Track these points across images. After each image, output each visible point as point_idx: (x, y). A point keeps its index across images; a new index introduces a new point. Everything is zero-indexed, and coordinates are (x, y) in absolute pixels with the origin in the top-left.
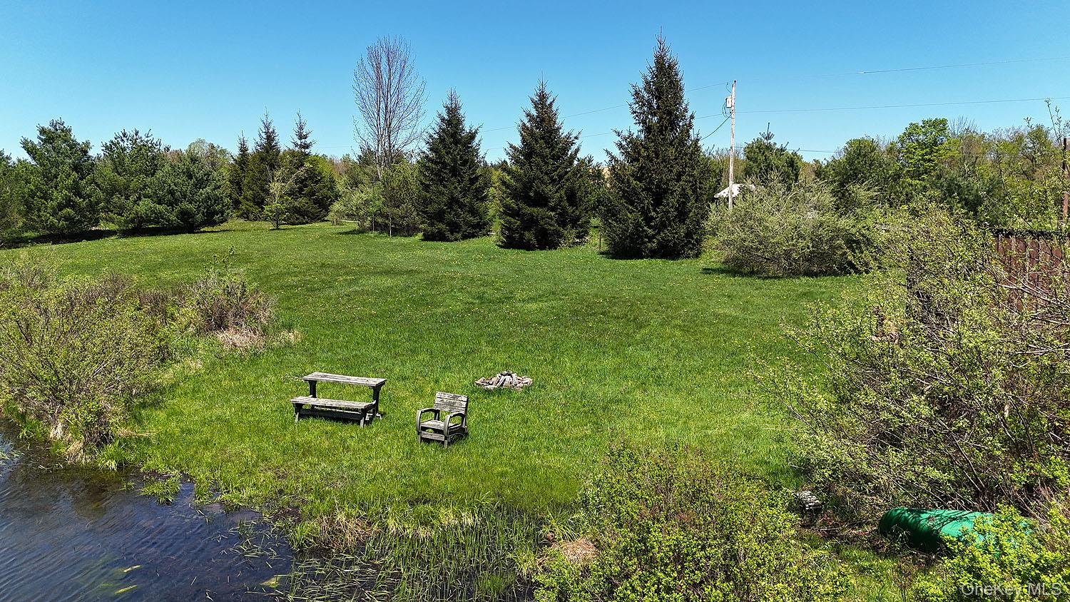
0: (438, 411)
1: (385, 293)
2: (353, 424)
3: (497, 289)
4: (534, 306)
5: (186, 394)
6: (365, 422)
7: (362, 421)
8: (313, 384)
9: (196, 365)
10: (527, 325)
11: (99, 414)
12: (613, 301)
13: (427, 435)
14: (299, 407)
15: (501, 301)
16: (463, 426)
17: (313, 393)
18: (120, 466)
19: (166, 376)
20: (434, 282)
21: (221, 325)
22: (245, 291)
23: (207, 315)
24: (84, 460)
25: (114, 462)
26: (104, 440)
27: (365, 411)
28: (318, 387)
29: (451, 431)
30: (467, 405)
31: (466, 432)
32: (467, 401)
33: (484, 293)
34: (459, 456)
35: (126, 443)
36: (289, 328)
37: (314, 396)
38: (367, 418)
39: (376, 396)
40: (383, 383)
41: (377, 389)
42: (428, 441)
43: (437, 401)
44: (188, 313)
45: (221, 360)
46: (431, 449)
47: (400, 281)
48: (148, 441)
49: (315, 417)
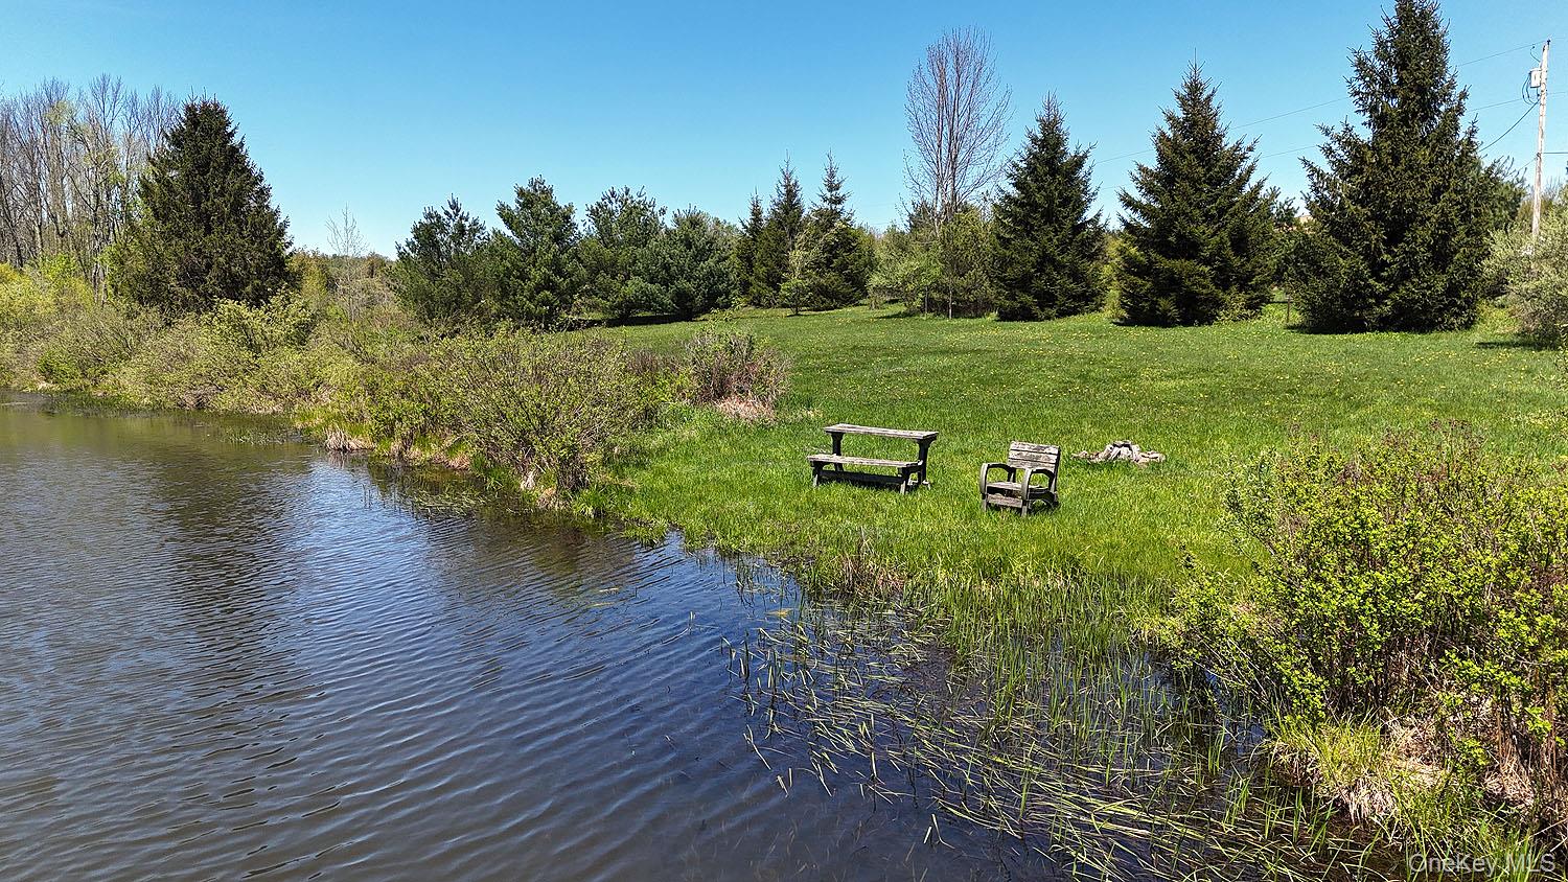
2: (890, 490)
6: (907, 486)
7: (903, 486)
8: (837, 436)
13: (998, 499)
14: (818, 465)
16: (1052, 491)
17: (837, 451)
18: (597, 514)
21: (721, 393)
22: (753, 349)
23: (705, 376)
24: (558, 506)
25: (590, 509)
26: (578, 485)
27: (906, 472)
29: (1034, 494)
30: (1058, 459)
31: (1055, 500)
32: (1059, 455)
37: (839, 454)
38: (910, 483)
39: (923, 455)
40: (933, 438)
41: (924, 444)
42: (997, 508)
43: (1012, 454)
46: (1003, 516)
48: (630, 491)
49: (839, 480)
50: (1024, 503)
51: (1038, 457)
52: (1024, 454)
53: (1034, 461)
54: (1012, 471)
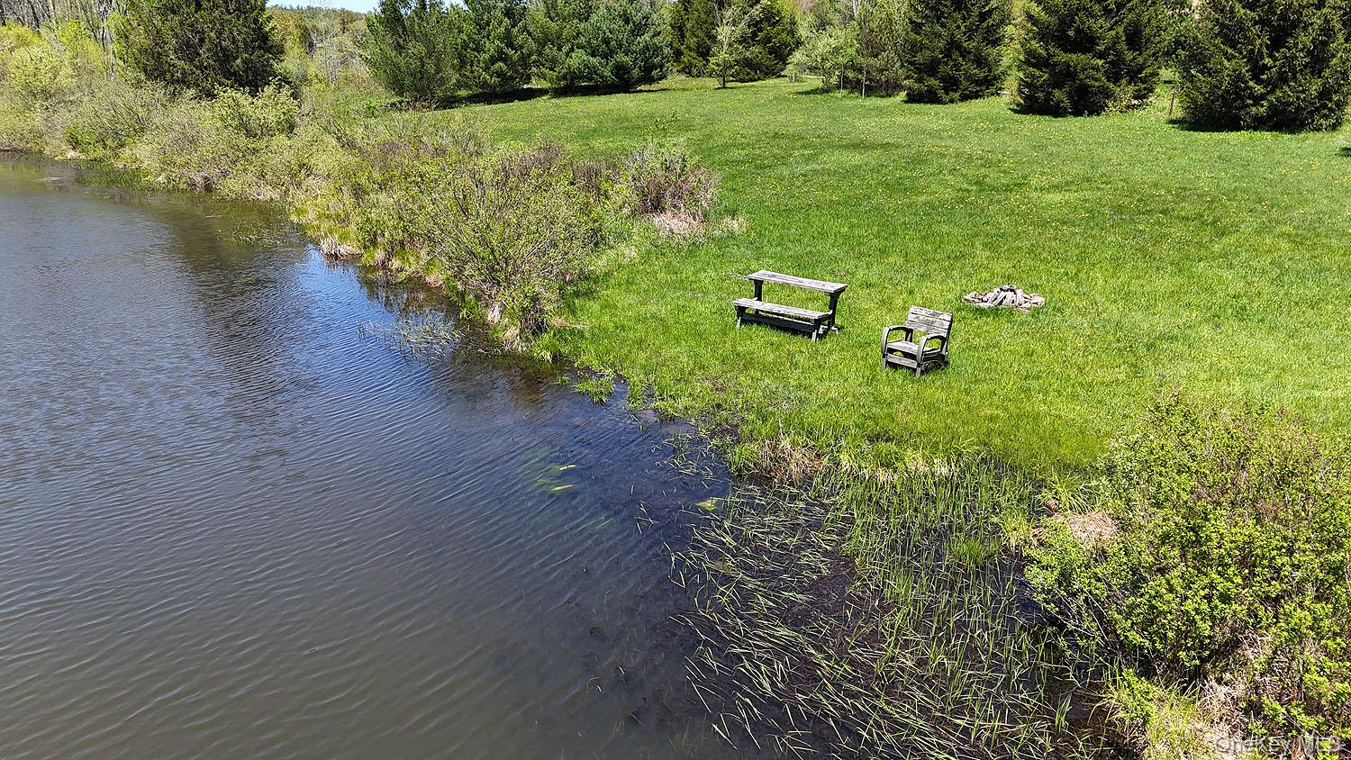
0: (911, 331)
1: (853, 172)
2: (803, 336)
3: (1005, 172)
4: (1056, 197)
5: (620, 285)
6: (818, 335)
7: (814, 334)
8: (758, 284)
9: (630, 252)
10: (1044, 224)
11: (535, 299)
12: (1182, 194)
13: (894, 358)
14: (741, 310)
15: (1008, 189)
16: (943, 353)
17: (759, 296)
18: (554, 358)
19: (599, 264)
20: (918, 160)
21: (657, 207)
22: (685, 166)
23: (644, 195)
24: (521, 347)
25: (549, 354)
26: (539, 329)
27: (818, 322)
28: (764, 288)
29: (926, 357)
30: (950, 326)
31: (946, 359)
32: (951, 322)
33: (985, 177)
34: (935, 388)
35: (560, 333)
36: (733, 213)
37: (759, 299)
38: (821, 332)
39: (833, 306)
40: (842, 290)
41: (835, 296)
42: (894, 366)
43: (911, 317)
44: (622, 191)
45: (657, 249)
46: (899, 376)
47: (872, 158)
48: (581, 334)
49: (759, 324)
50: (919, 365)
51: (933, 322)
52: (921, 318)
53: (930, 324)
54: (909, 331)
